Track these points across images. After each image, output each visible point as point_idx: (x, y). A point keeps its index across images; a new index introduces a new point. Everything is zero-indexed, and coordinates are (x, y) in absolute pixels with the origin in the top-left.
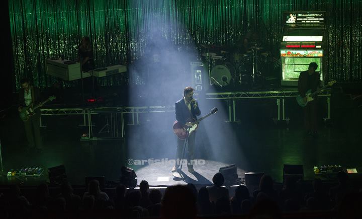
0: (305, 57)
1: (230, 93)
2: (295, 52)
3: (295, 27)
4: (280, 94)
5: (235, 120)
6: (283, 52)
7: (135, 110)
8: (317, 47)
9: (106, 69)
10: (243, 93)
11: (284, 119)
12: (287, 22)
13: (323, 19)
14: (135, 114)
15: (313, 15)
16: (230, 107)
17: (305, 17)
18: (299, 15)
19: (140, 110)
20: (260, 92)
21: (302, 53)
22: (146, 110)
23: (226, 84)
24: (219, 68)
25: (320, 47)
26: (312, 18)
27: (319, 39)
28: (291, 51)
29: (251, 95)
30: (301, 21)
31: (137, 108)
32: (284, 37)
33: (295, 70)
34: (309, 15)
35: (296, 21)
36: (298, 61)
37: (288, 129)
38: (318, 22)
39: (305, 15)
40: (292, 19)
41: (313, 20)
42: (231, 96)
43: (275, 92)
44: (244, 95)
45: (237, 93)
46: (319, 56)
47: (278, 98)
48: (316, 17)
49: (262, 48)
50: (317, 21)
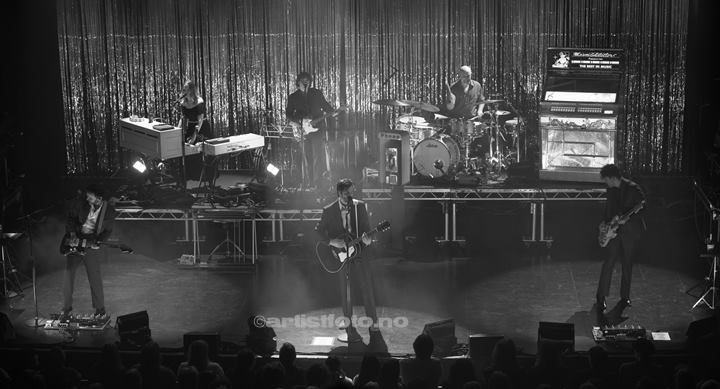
0: (583, 129)
1: (448, 190)
2: (565, 120)
3: (567, 76)
4: (537, 195)
5: (454, 239)
6: (544, 120)
7: (277, 216)
8: (606, 112)
9: (228, 141)
10: (471, 191)
11: (542, 239)
12: (554, 66)
13: (618, 63)
14: (277, 223)
15: (600, 55)
16: (447, 215)
17: (586, 59)
18: (576, 54)
19: (286, 215)
20: (502, 191)
21: (579, 122)
22: (297, 216)
23: (441, 174)
24: (430, 146)
25: (611, 112)
26: (598, 62)
27: (611, 98)
28: (560, 119)
29: (485, 195)
30: (578, 65)
31: (281, 212)
32: (548, 93)
33: (566, 153)
34: (593, 55)
35: (570, 64)
36: (572, 136)
37: (549, 257)
38: (610, 67)
39: (587, 55)
40: (562, 62)
41: (600, 65)
42: (449, 195)
43: (528, 191)
44: (472, 195)
45: (459, 191)
46: (609, 127)
47: (533, 201)
48: (605, 59)
49: (508, 113)
50: (607, 65)
